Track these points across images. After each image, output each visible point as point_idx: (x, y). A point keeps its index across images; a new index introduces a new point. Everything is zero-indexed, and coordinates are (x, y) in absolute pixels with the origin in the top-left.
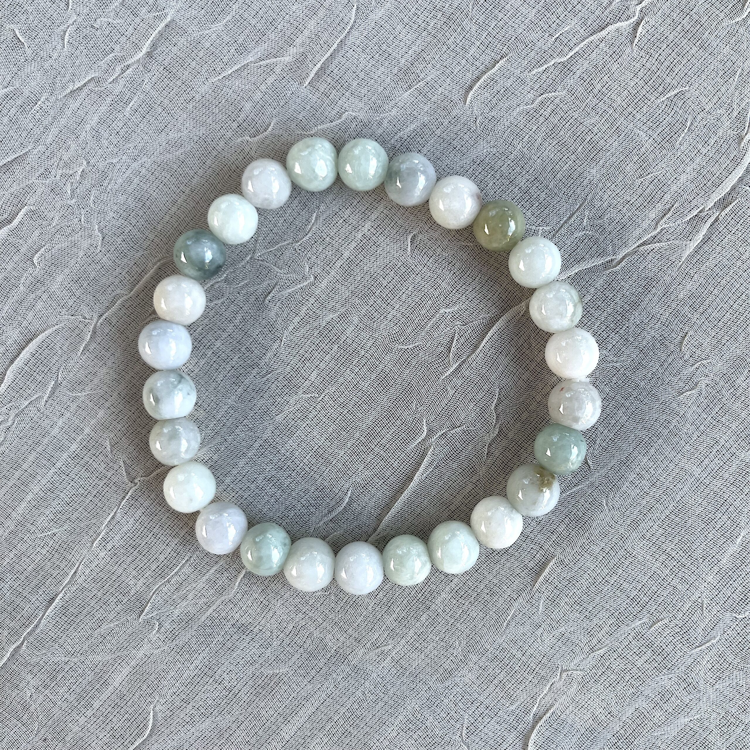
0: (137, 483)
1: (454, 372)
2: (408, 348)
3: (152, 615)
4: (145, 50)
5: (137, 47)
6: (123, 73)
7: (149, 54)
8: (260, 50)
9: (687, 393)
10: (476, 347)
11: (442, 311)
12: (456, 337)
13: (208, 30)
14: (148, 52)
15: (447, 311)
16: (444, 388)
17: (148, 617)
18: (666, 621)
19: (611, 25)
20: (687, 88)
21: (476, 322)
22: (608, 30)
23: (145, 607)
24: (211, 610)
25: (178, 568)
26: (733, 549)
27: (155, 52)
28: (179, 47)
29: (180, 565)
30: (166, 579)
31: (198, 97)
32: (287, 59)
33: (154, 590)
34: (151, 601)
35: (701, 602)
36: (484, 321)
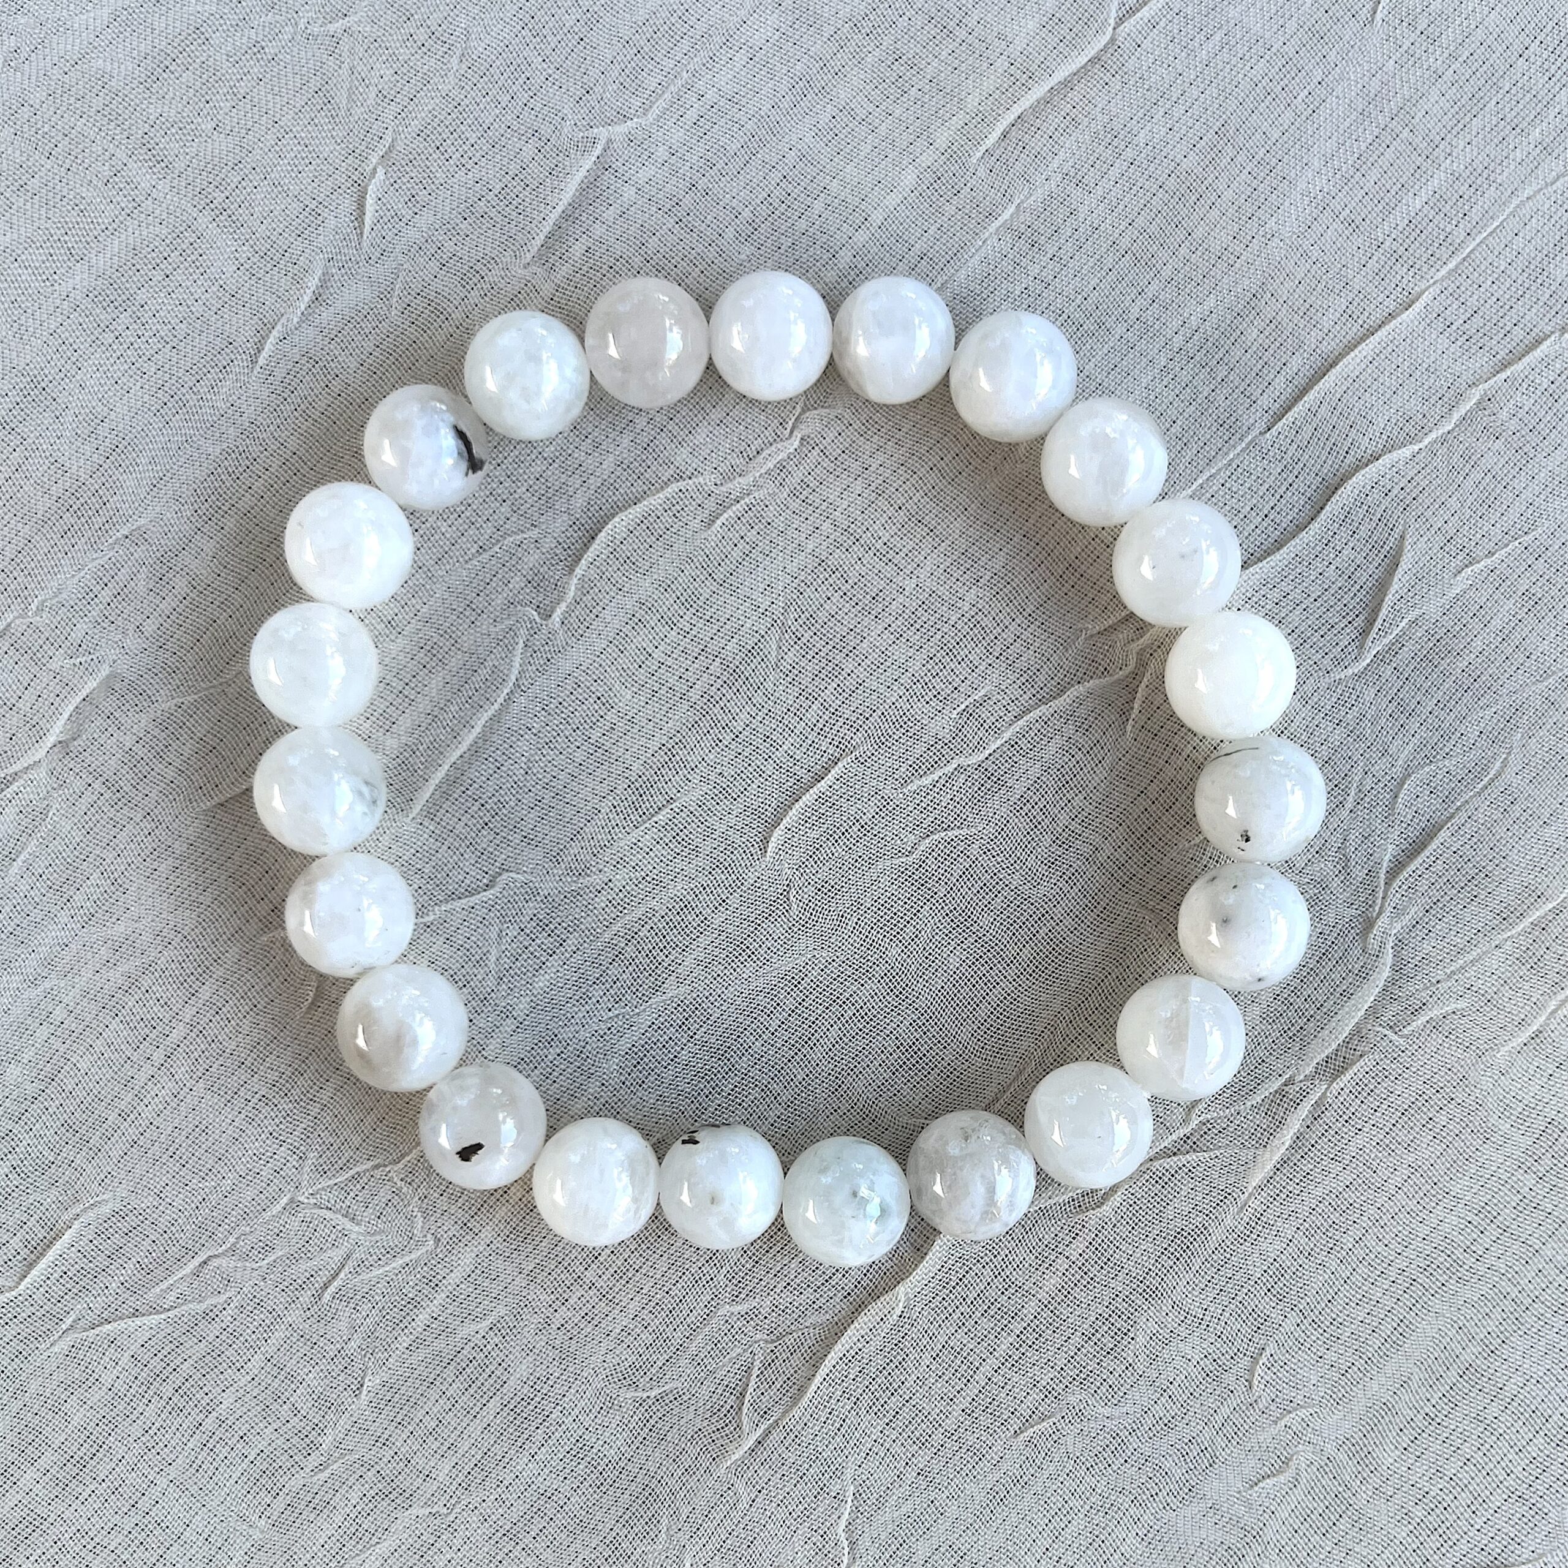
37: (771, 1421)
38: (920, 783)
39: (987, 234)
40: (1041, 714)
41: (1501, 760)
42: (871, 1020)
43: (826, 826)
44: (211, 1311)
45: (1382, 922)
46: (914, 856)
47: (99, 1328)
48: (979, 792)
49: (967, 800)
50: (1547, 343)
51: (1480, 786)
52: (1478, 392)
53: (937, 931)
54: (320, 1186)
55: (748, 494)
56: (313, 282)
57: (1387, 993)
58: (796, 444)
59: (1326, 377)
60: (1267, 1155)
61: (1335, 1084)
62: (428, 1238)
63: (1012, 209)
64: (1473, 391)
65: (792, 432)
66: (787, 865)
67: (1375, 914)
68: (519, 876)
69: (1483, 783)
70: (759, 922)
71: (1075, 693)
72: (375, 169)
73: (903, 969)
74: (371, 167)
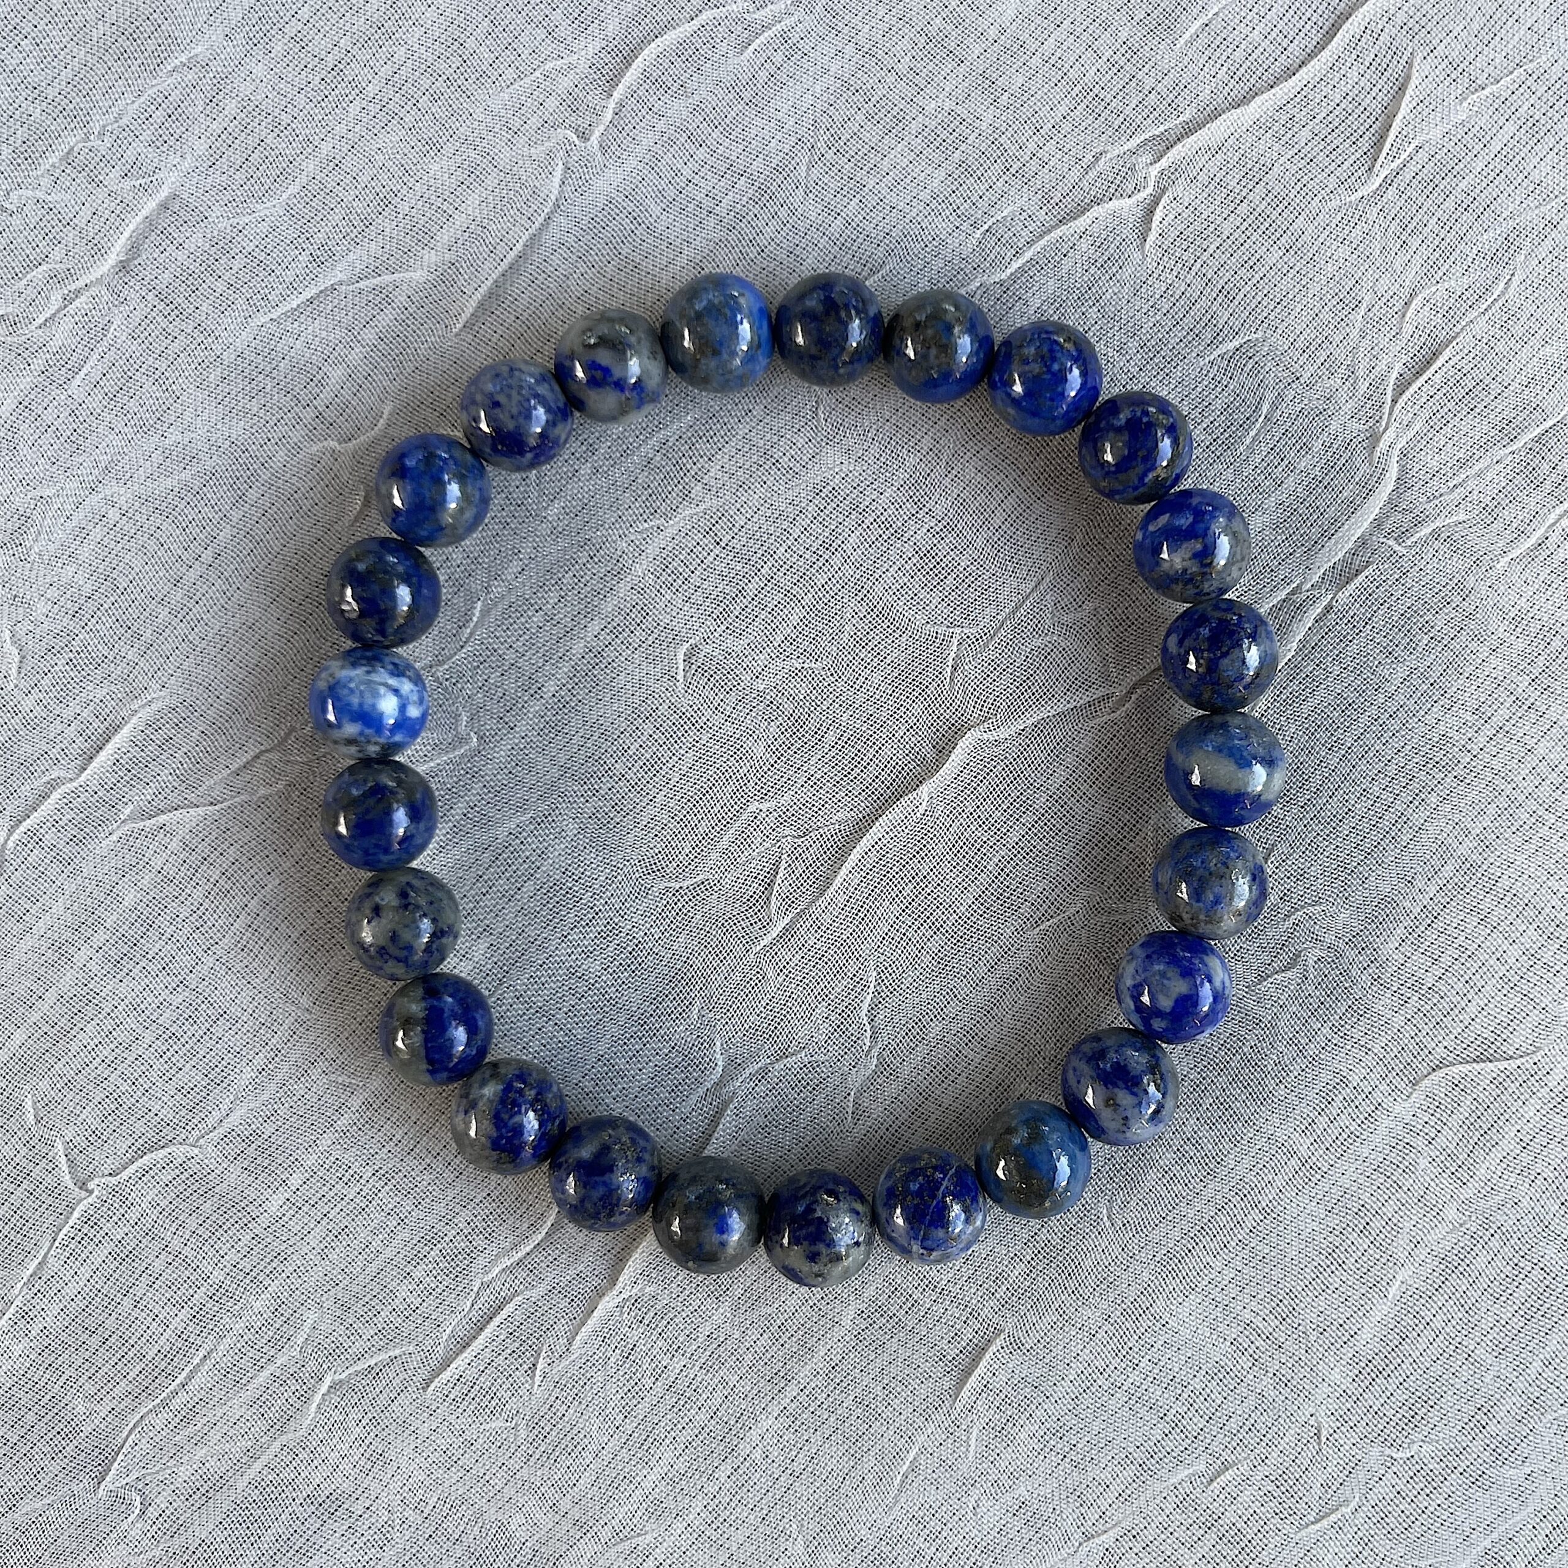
0: (93, 1189)
1: (781, 937)
2: (681, 888)
3: (127, 1480)
4: (112, 259)
5: (98, 251)
6: (66, 306)
7: (123, 267)
8: (358, 257)
9: (1276, 976)
10: (829, 883)
11: (753, 807)
12: (784, 861)
13: (247, 216)
14: (121, 261)
15: (765, 806)
16: (758, 972)
17: (117, 1484)
18: (1244, 1468)
19: (1099, 204)
20: (1260, 334)
21: (826, 830)
22: (1091, 217)
23: (112, 1464)
24: (257, 1466)
25: (184, 1374)
26: (1382, 1310)
27: (136, 263)
28: (186, 252)
29: (187, 1370)
30: (158, 1401)
31: (229, 357)
32: (418, 275)
33: (131, 1425)
34: (124, 1450)
35: (1316, 1425)
36: (842, 828)
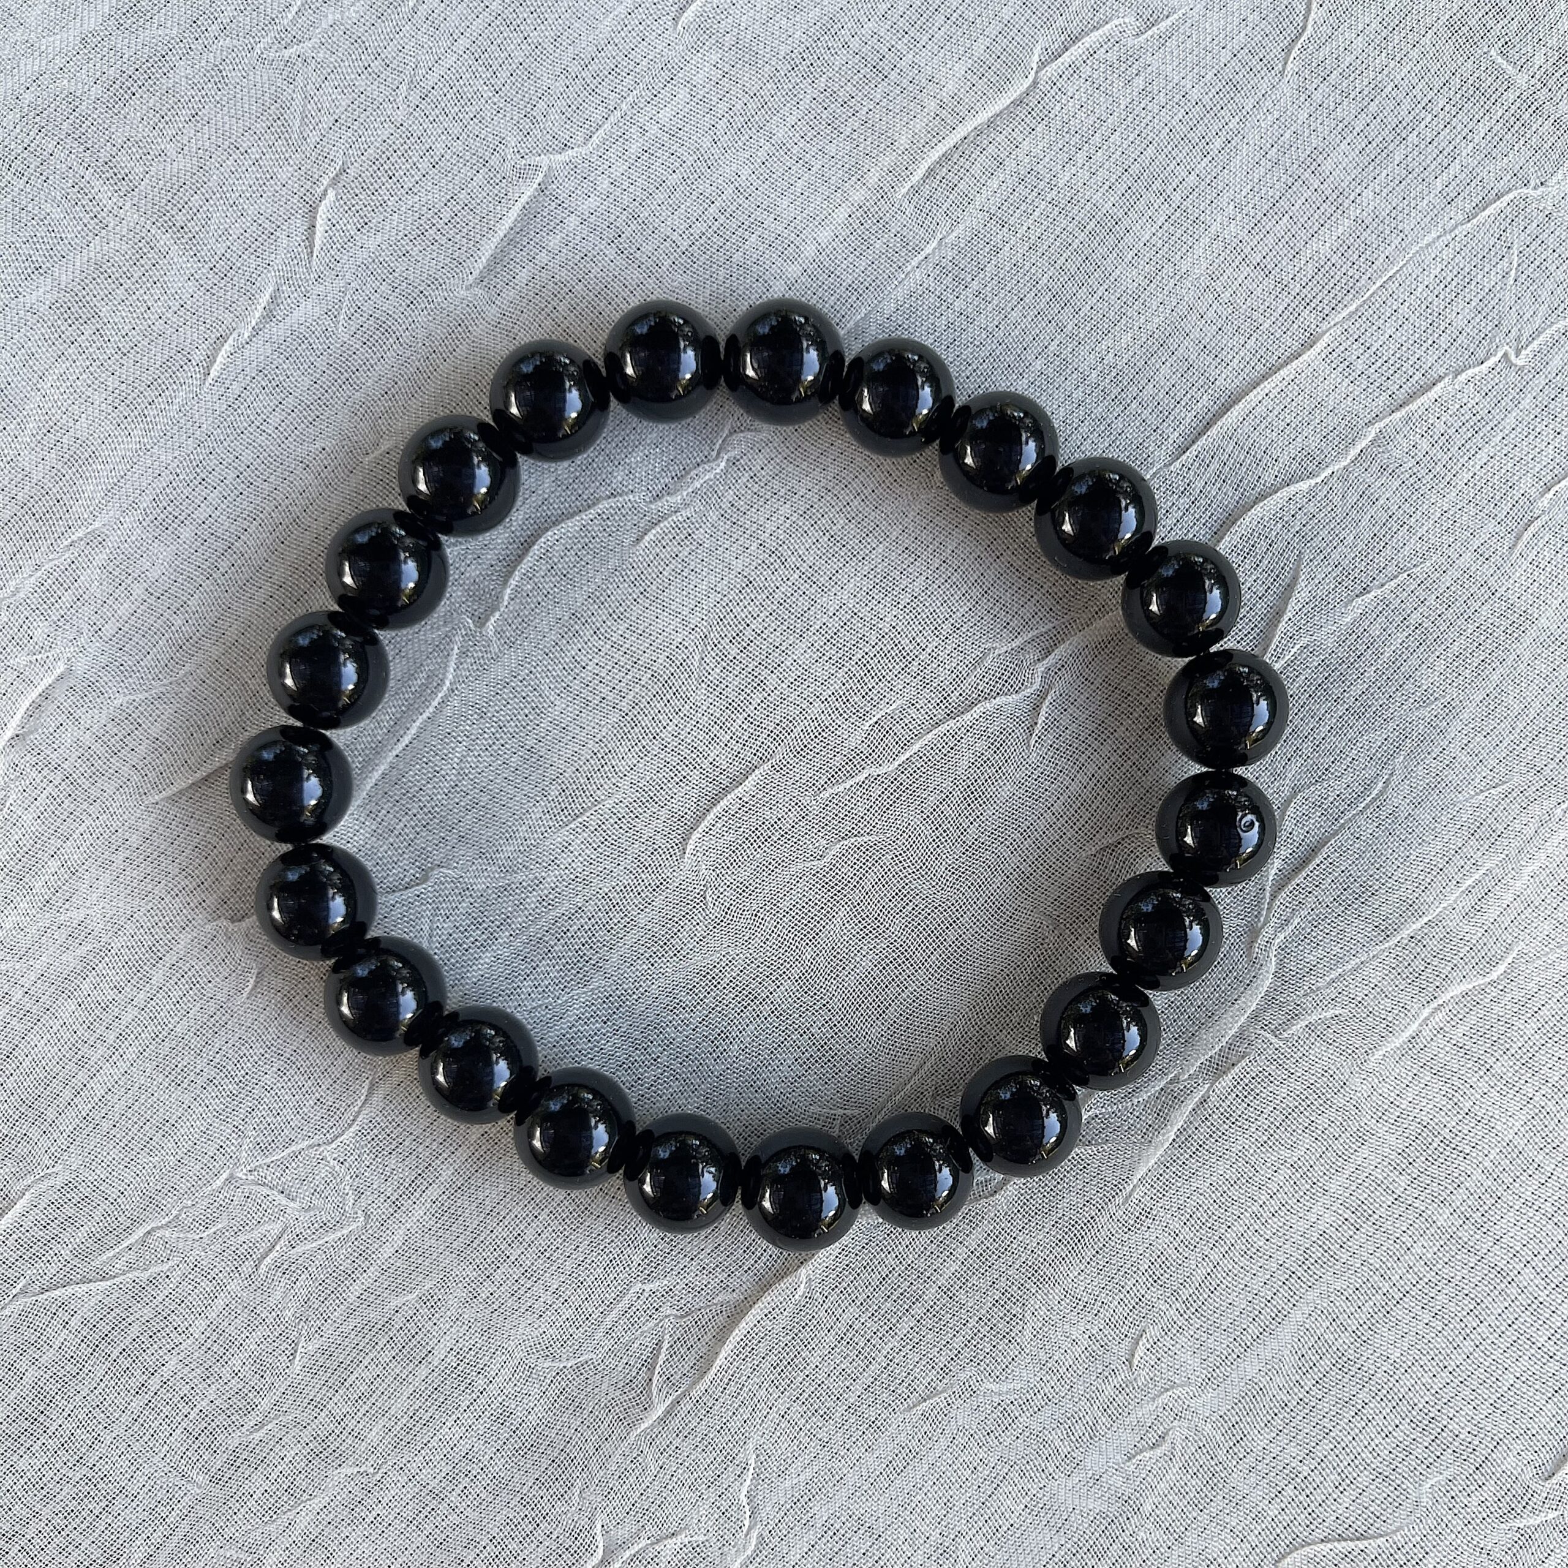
37: (679, 1393)
38: (832, 791)
39: (909, 268)
40: (948, 728)
41: (1384, 780)
42: (781, 1015)
43: (742, 830)
44: (155, 1278)
45: (1267, 933)
46: (825, 860)
47: (47, 1293)
48: (888, 800)
49: (877, 808)
50: (1441, 385)
51: (1363, 805)
52: (1373, 430)
53: (845, 931)
54: (257, 1164)
55: (676, 512)
56: (264, 299)
57: (1270, 999)
58: (723, 465)
59: (1229, 413)
60: (1152, 1150)
61: (1217, 1084)
62: (359, 1215)
63: (934, 244)
64: (1369, 429)
65: (718, 454)
66: (704, 866)
67: (1259, 925)
68: (450, 871)
69: (1365, 802)
70: (677, 920)
71: (982, 709)
72: (326, 191)
73: (812, 966)
74: (322, 188)
